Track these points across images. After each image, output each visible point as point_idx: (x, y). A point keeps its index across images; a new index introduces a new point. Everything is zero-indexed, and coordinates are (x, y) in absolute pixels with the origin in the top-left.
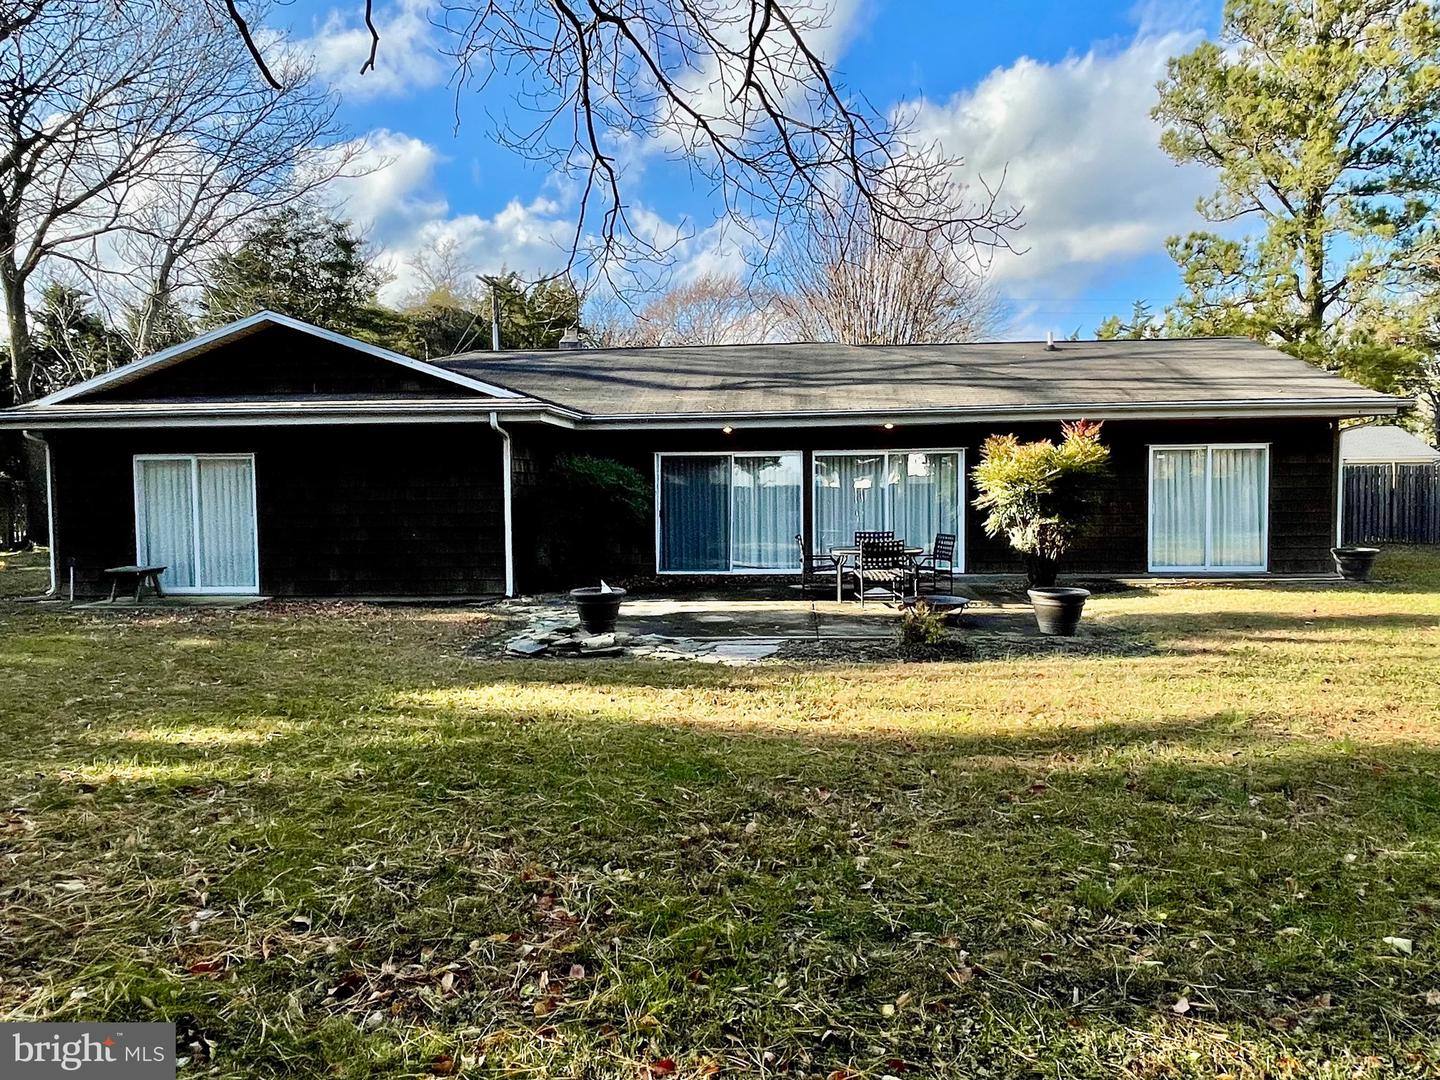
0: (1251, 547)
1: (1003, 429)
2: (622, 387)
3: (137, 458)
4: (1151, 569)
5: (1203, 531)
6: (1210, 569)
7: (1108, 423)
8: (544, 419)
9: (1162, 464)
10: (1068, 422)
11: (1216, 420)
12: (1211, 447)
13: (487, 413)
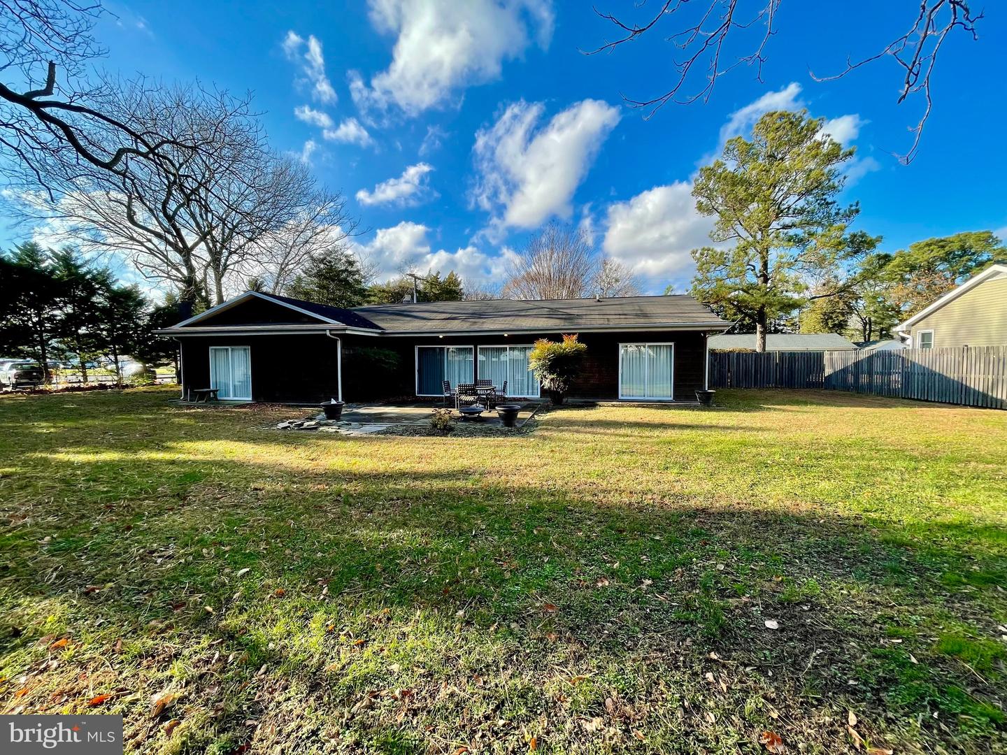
0: (666, 390)
1: (543, 336)
2: (408, 319)
3: (210, 348)
4: (620, 397)
5: (644, 382)
6: (647, 398)
7: (579, 333)
8: (347, 332)
9: (626, 351)
10: (564, 334)
11: (646, 332)
12: (647, 344)
13: (325, 330)
